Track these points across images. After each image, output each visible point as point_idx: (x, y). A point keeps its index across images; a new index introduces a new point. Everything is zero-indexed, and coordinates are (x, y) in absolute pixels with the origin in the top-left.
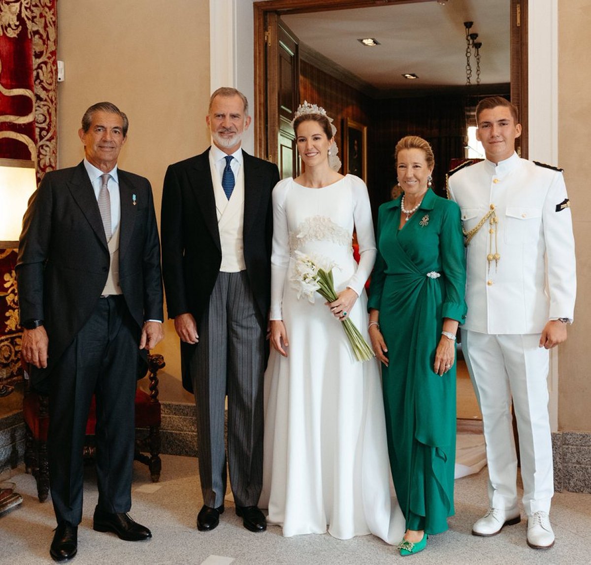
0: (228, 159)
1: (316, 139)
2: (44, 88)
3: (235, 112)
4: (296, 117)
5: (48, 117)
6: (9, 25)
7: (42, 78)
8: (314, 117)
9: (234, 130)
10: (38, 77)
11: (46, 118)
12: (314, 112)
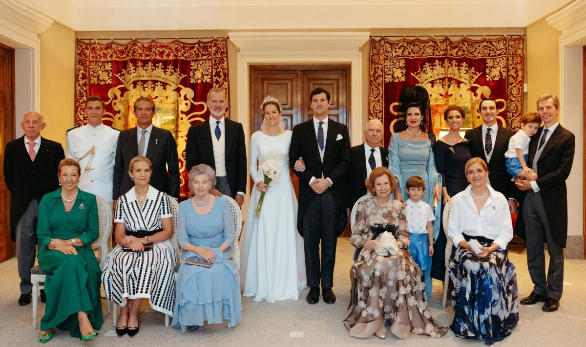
0: (218, 122)
1: (275, 113)
2: (514, 97)
3: (222, 100)
4: (263, 103)
5: (516, 108)
6: (495, 76)
7: (513, 92)
8: (273, 103)
9: (221, 108)
10: (511, 92)
11: (515, 109)
12: (272, 100)
